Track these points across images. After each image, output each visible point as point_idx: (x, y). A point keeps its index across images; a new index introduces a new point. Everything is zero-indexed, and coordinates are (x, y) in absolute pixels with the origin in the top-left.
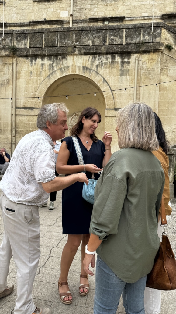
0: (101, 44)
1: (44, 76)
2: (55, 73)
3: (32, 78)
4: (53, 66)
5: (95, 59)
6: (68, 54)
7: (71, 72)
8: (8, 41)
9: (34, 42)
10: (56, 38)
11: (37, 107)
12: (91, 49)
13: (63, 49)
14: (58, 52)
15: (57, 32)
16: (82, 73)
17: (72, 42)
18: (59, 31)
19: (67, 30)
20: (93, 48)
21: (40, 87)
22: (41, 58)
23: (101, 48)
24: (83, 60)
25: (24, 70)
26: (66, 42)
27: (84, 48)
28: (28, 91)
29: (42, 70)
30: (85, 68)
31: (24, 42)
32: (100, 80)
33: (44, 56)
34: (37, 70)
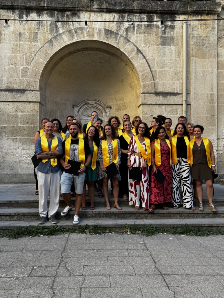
1: (43, 40)
2: (61, 38)
3: (22, 42)
4: (56, 26)
6: (81, 9)
7: (86, 36)
11: (31, 88)
12: (118, 4)
13: (73, 1)
14: (65, 4)
16: (104, 39)
21: (36, 58)
22: (37, 13)
23: (132, 4)
24: (105, 20)
27: (107, 2)
28: (15, 64)
29: (38, 31)
30: (108, 32)
32: (132, 51)
33: (41, 10)
34: (29, 31)
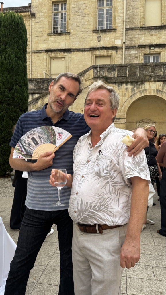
1: (128, 96)
2: (136, 95)
4: (134, 90)
5: (165, 85)
6: (146, 81)
7: (148, 93)
8: (101, 72)
9: (120, 73)
10: (137, 70)
11: (122, 117)
13: (142, 78)
14: (138, 80)
15: (138, 66)
16: (156, 94)
17: (148, 73)
19: (145, 65)
20: (164, 77)
21: (125, 104)
24: (157, 85)
26: (144, 73)
27: (158, 77)
29: (126, 92)
30: (158, 91)
31: (113, 73)
33: (127, 83)
34: (122, 92)
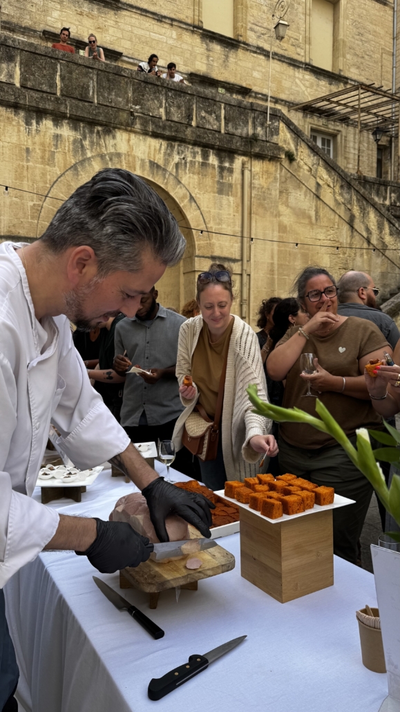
0: (183, 122)
1: (63, 165)
2: (90, 165)
3: (30, 164)
4: (82, 146)
5: (172, 151)
6: (118, 126)
7: (124, 165)
9: (33, 75)
10: (89, 81)
12: (166, 127)
13: (107, 113)
14: (96, 115)
15: (92, 68)
16: (149, 176)
17: (125, 100)
18: (95, 67)
19: (115, 72)
20: (171, 127)
21: (54, 190)
22: (54, 120)
23: (185, 131)
24: (150, 147)
25: (8, 140)
26: (113, 97)
27: (153, 123)
28: (21, 197)
29: (56, 149)
30: (154, 165)
31: (8, 68)
32: (184, 197)
33: (60, 117)
34: (42, 148)
